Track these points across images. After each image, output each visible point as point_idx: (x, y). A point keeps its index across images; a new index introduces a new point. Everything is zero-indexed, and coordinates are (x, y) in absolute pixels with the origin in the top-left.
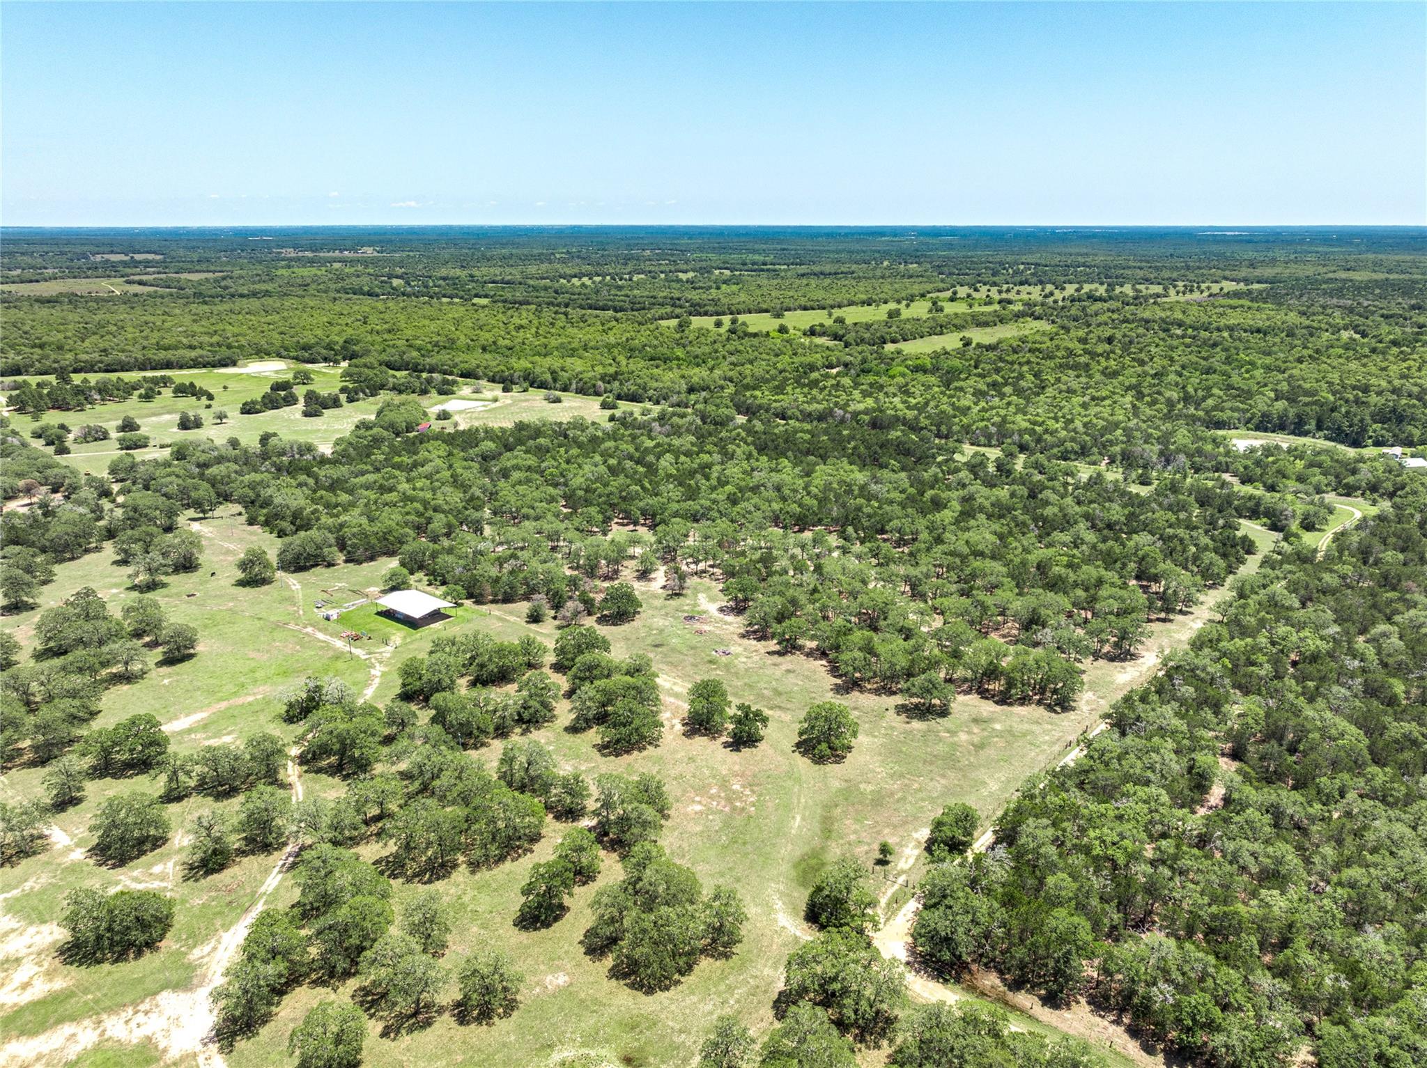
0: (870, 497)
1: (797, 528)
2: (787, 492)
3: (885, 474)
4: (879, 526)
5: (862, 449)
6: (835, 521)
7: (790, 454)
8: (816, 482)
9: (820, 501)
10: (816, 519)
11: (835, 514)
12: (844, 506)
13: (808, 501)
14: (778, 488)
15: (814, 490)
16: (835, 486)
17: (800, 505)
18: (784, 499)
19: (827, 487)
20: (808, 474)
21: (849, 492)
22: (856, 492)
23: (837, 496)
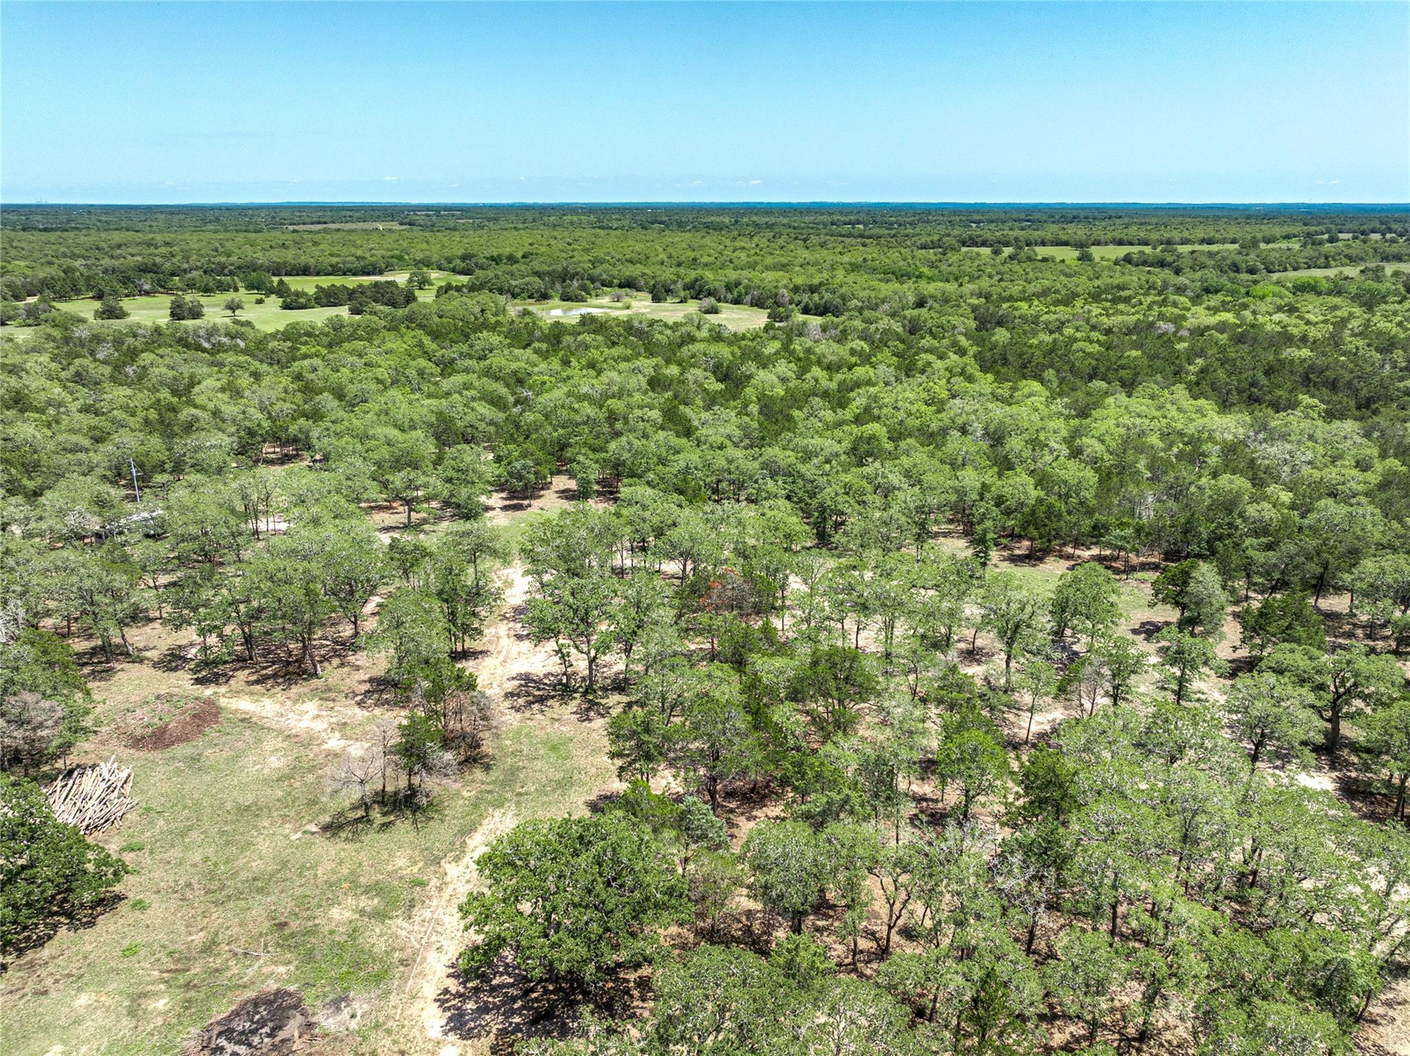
0: (1259, 477)
1: (1023, 547)
2: (1015, 444)
3: (1293, 420)
4: (1313, 568)
5: (1221, 374)
6: (1147, 535)
7: (1050, 374)
8: (1100, 427)
9: (1105, 477)
10: (1086, 524)
11: (1146, 515)
12: (1177, 492)
13: (1072, 472)
14: (996, 437)
15: (1091, 445)
16: (1154, 440)
17: (1042, 480)
18: (1005, 465)
19: (1132, 442)
20: (1083, 413)
21: (1195, 456)
22: (1213, 460)
23: (1158, 468)
